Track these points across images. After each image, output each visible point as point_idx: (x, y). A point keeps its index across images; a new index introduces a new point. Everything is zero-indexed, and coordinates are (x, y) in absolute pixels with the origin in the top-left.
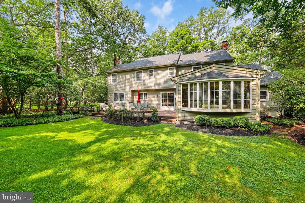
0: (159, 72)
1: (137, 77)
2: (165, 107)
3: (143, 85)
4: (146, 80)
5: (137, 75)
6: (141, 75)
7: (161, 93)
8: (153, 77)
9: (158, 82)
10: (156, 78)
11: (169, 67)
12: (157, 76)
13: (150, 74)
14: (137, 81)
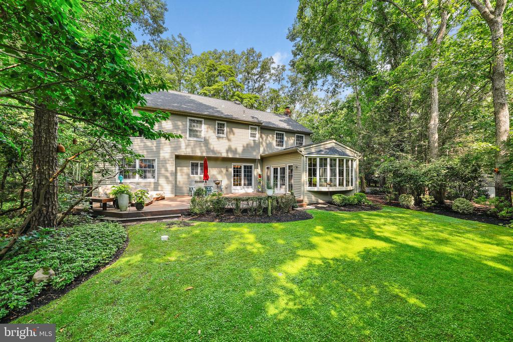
0: (235, 130)
1: (190, 130)
2: (238, 187)
3: (204, 148)
4: (211, 141)
5: (190, 126)
6: (201, 127)
7: (233, 164)
8: (225, 136)
9: (233, 147)
10: (229, 140)
11: (252, 125)
12: (231, 136)
13: (218, 130)
14: (191, 139)
